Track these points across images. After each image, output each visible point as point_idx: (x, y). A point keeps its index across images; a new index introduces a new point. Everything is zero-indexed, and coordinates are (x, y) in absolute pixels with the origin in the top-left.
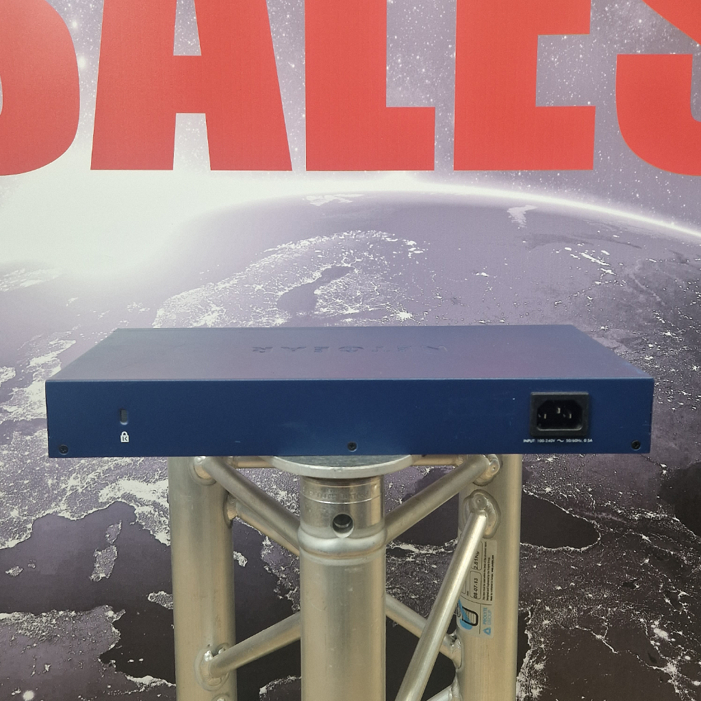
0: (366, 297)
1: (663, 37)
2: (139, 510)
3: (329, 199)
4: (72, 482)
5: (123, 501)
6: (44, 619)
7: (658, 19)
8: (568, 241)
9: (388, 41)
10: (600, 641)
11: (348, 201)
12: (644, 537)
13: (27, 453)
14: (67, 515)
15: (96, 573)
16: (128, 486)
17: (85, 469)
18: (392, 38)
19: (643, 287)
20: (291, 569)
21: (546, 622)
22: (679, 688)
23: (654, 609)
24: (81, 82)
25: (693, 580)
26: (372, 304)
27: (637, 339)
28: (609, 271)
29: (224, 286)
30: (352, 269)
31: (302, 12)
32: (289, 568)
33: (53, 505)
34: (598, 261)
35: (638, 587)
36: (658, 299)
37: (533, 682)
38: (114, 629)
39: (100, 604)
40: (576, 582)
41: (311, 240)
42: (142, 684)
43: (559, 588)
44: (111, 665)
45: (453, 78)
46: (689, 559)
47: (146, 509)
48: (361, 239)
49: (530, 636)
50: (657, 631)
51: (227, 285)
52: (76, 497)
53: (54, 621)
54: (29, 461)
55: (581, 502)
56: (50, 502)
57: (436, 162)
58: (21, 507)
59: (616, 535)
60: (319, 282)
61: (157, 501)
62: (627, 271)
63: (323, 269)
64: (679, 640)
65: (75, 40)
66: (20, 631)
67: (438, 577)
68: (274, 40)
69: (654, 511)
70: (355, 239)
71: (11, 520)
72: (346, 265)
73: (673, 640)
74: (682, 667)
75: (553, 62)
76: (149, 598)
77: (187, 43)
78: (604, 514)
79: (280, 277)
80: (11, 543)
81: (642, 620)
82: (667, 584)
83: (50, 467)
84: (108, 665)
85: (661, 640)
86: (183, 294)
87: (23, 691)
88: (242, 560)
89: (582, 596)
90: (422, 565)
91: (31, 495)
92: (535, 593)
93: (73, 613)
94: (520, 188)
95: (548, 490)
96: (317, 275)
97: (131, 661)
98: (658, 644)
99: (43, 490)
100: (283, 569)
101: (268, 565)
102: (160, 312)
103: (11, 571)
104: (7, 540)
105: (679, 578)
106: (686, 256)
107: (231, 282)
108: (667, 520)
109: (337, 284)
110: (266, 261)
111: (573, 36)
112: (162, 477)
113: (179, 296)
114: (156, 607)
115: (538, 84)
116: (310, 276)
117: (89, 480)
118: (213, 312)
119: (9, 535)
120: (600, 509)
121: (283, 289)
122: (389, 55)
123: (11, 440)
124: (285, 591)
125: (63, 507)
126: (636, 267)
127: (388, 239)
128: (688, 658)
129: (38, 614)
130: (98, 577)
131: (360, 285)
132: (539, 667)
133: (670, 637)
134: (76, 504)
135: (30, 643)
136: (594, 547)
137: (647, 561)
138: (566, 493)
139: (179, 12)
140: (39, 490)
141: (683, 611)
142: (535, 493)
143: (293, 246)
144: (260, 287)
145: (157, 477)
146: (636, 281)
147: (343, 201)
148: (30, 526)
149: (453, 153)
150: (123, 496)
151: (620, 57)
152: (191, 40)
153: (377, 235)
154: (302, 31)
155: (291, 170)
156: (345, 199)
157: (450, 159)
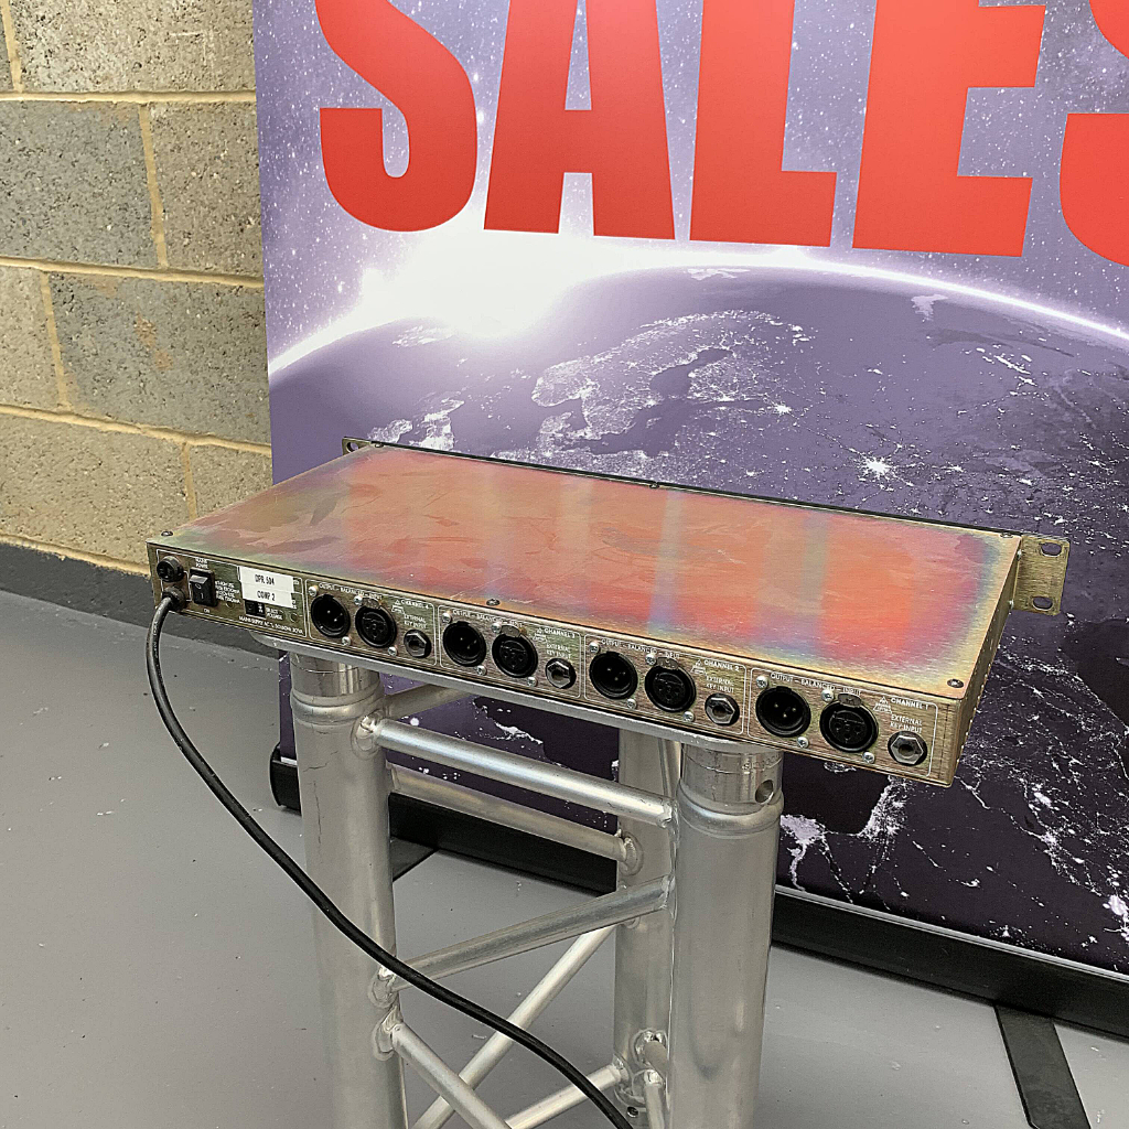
0: (742, 384)
3: (712, 272)
8: (982, 341)
9: (789, 94)
10: (970, 792)
11: (732, 277)
12: (1036, 691)
18: (794, 89)
19: (1071, 404)
22: (1056, 861)
23: (1040, 772)
26: (749, 393)
27: (1056, 464)
28: (1030, 381)
29: (598, 360)
30: (730, 353)
31: (698, 62)
34: (1016, 367)
35: (1021, 743)
36: (1088, 420)
37: (890, 818)
41: (690, 317)
42: (509, 734)
45: (860, 139)
46: (1088, 725)
48: (742, 320)
50: (1038, 795)
51: (603, 359)
57: (833, 237)
59: (1003, 682)
60: (695, 365)
62: (1052, 382)
63: (700, 350)
64: (1064, 811)
65: (476, 94)
68: (665, 92)
69: (1052, 664)
70: (737, 319)
72: (724, 348)
73: (1057, 809)
74: (1064, 840)
75: (983, 122)
77: (579, 96)
79: (655, 355)
81: (1022, 780)
82: (1057, 749)
84: (482, 711)
85: (1041, 805)
86: (562, 365)
94: (930, 273)
96: (693, 356)
97: (500, 710)
98: (1038, 809)
102: (540, 381)
105: (1072, 744)
107: (607, 357)
108: (1067, 678)
109: (713, 368)
110: (640, 337)
111: (1012, 90)
113: (557, 367)
115: (963, 148)
116: (686, 357)
118: (588, 386)
121: (657, 369)
122: (789, 110)
126: (1064, 380)
127: (772, 323)
128: (1072, 832)
131: (738, 370)
132: (897, 804)
133: (1053, 804)
137: (1036, 718)
139: (572, 63)
141: (1073, 781)
143: (670, 323)
144: (633, 364)
146: (1063, 396)
147: (728, 276)
149: (853, 227)
152: (583, 93)
153: (761, 317)
154: (696, 83)
155: (674, 238)
156: (729, 273)
157: (850, 234)
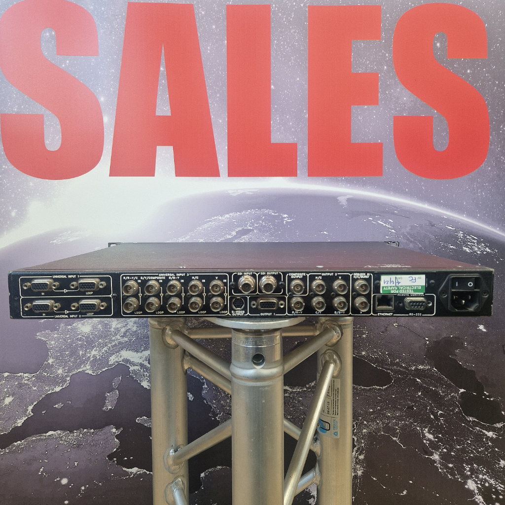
1: (417, 107)
2: (132, 368)
3: (240, 192)
4: (93, 353)
5: (123, 363)
6: (75, 434)
7: (414, 97)
8: (370, 215)
9: (272, 108)
10: (395, 441)
11: (251, 193)
12: (418, 380)
13: (68, 336)
14: (90, 372)
15: (106, 406)
16: (126, 354)
17: (102, 345)
18: (274, 107)
19: (412, 239)
20: (219, 401)
21: (364, 431)
22: (441, 469)
23: (425, 422)
24: (105, 130)
25: (445, 404)
28: (393, 231)
30: (253, 230)
31: (226, 94)
32: (218, 401)
33: (82, 366)
34: (387, 225)
35: (415, 409)
36: (420, 246)
37: (358, 466)
38: (116, 439)
39: (108, 424)
40: (380, 407)
41: (231, 214)
42: (131, 473)
43: (371, 410)
44: (114, 461)
45: (306, 128)
46: (443, 392)
47: (136, 368)
48: (258, 214)
49: (356, 439)
50: (427, 434)
51: (184, 239)
52: (96, 361)
53: (81, 436)
54: (69, 341)
55: (382, 360)
56: (81, 364)
57: (298, 172)
58: (64, 368)
59: (403, 379)
60: (235, 237)
61: (143, 363)
62: (403, 230)
63: (237, 230)
64: (440, 440)
65: (102, 107)
66: (60, 442)
67: (302, 405)
68: (210, 107)
69: (422, 365)
70: (255, 213)
71: (57, 376)
72: (249, 228)
73: (436, 440)
74: (442, 456)
75: (359, 120)
76: (137, 421)
77: (163, 108)
78: (395, 367)
79: (213, 235)
80: (58, 389)
81: (418, 428)
82: (432, 408)
83: (82, 344)
84: (112, 462)
85: (429, 440)
87: (61, 479)
88: (191, 397)
89: (384, 415)
90: (294, 398)
91: (69, 361)
92: (358, 414)
93: (92, 430)
94: (344, 186)
95: (363, 353)
96: (234, 233)
97: (126, 458)
98: (428, 442)
99: (77, 357)
100: (214, 402)
101: (206, 399)
103: (57, 406)
104: (55, 388)
105: (437, 403)
106: (434, 223)
107: (186, 238)
108: (430, 370)
109: (245, 238)
110: (206, 226)
111: (370, 106)
112: (146, 349)
114: (140, 426)
115: (352, 131)
116: (230, 234)
117: (103, 351)
119: (57, 384)
120: (393, 364)
122: (272, 115)
123: (59, 329)
124: (215, 415)
125: (88, 367)
126: (408, 229)
127: (273, 214)
128: (445, 450)
129: (71, 432)
130: (107, 409)
131: (258, 239)
132: (362, 457)
133: (435, 438)
134: (95, 366)
135: (66, 449)
136: (390, 386)
137: (420, 394)
138: (374, 355)
139: (159, 93)
140: (74, 358)
141: (441, 423)
142: (356, 355)
143: (220, 218)
144: (201, 240)
145: (142, 349)
146: (408, 236)
147: (248, 193)
148: (68, 379)
149: (307, 168)
150: (123, 360)
151: (395, 117)
152: (165, 108)
153: (266, 211)
154: (226, 103)
155: (219, 176)
156: (249, 192)
157: (306, 171)
